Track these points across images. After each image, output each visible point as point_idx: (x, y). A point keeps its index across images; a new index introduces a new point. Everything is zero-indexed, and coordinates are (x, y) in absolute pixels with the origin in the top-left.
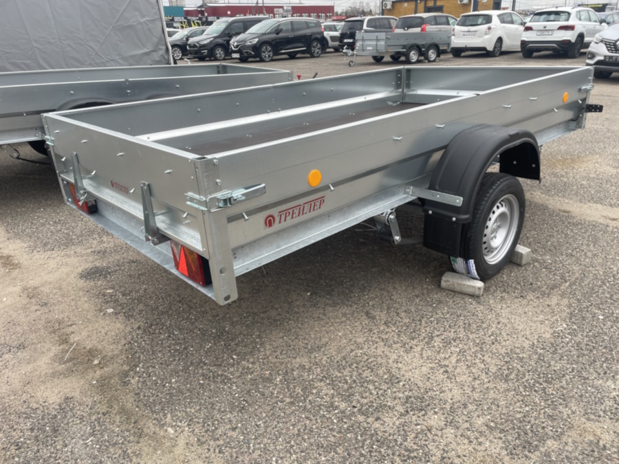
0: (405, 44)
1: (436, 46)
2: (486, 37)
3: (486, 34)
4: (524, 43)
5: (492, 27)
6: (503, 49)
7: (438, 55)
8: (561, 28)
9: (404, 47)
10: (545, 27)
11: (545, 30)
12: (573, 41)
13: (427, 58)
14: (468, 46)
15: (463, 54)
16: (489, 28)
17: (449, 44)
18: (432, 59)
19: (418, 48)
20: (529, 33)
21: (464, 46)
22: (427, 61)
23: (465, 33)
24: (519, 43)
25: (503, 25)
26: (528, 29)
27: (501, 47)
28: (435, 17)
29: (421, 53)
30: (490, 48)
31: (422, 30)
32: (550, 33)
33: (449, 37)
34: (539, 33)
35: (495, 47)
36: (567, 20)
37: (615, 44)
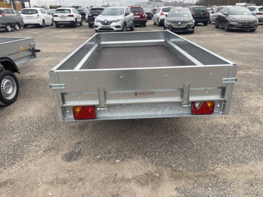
0: (3, 22)
1: (18, 24)
2: (38, 19)
3: (37, 18)
4: (56, 22)
5: (39, 15)
6: (46, 24)
7: (20, 28)
8: (69, 16)
9: (3, 24)
11: (63, 17)
12: (75, 21)
13: (15, 29)
14: (31, 23)
15: (27, 27)
16: (38, 15)
17: (23, 22)
18: (18, 29)
19: (10, 24)
20: (57, 18)
21: (29, 23)
22: (16, 30)
23: (27, 18)
25: (43, 14)
26: (56, 16)
27: (44, 23)
28: (7, 10)
29: (12, 27)
30: (41, 24)
31: (3, 16)
32: (65, 18)
33: (22, 19)
34: (61, 18)
35: (43, 24)
36: (70, 13)
37: (104, 22)
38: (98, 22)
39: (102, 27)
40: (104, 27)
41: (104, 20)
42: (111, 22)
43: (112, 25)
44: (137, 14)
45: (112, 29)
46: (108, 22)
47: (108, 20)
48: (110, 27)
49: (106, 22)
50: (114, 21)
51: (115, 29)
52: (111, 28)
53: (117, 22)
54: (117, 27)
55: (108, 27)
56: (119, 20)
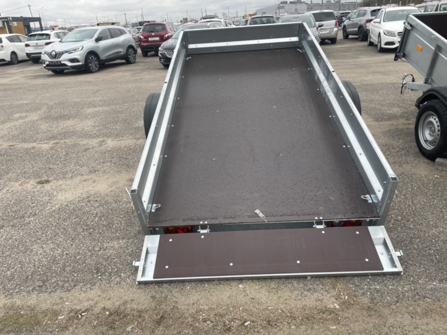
2: (1, 52)
3: (1, 50)
4: (28, 55)
5: (4, 45)
6: (19, 59)
8: (47, 44)
10: (37, 44)
11: (37, 46)
16: (2, 46)
20: (28, 48)
24: (25, 54)
25: (13, 43)
26: (27, 45)
27: (16, 57)
30: (8, 59)
35: (11, 58)
36: (49, 39)
37: (51, 55)
38: (45, 55)
39: (49, 62)
40: (52, 62)
41: (50, 51)
42: (61, 54)
43: (64, 59)
44: (153, 34)
45: (65, 65)
46: (56, 54)
47: (56, 51)
48: (60, 61)
49: (54, 54)
50: (66, 52)
51: (69, 64)
52: (62, 62)
53: (72, 53)
54: (72, 60)
55: (57, 62)
56: (75, 50)
